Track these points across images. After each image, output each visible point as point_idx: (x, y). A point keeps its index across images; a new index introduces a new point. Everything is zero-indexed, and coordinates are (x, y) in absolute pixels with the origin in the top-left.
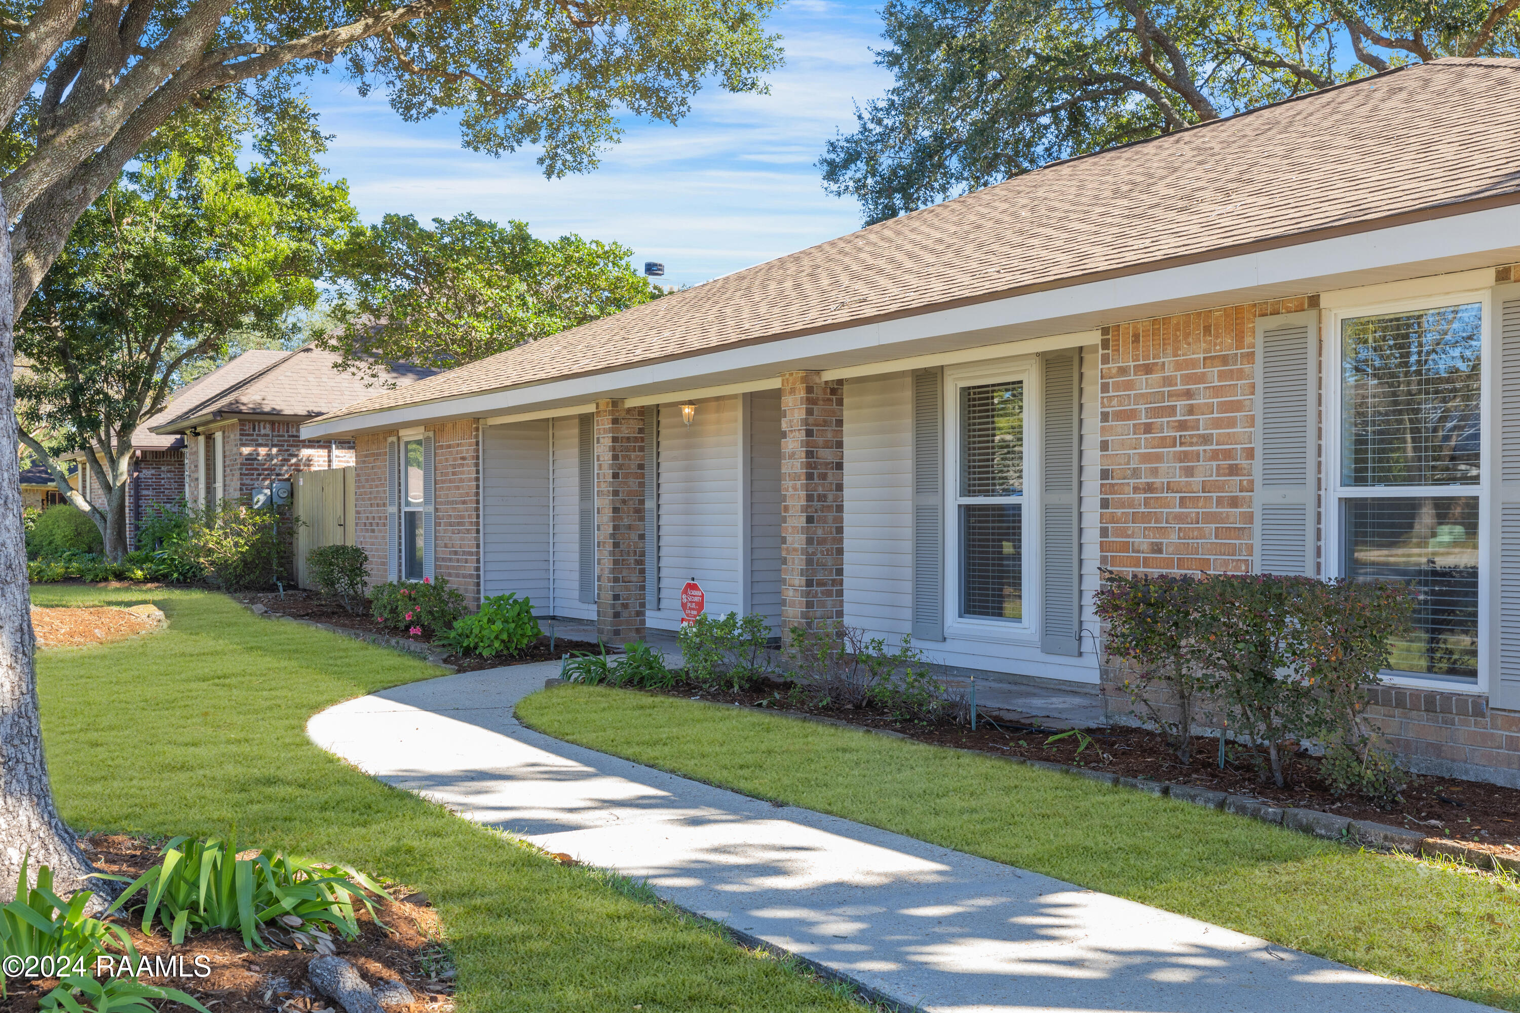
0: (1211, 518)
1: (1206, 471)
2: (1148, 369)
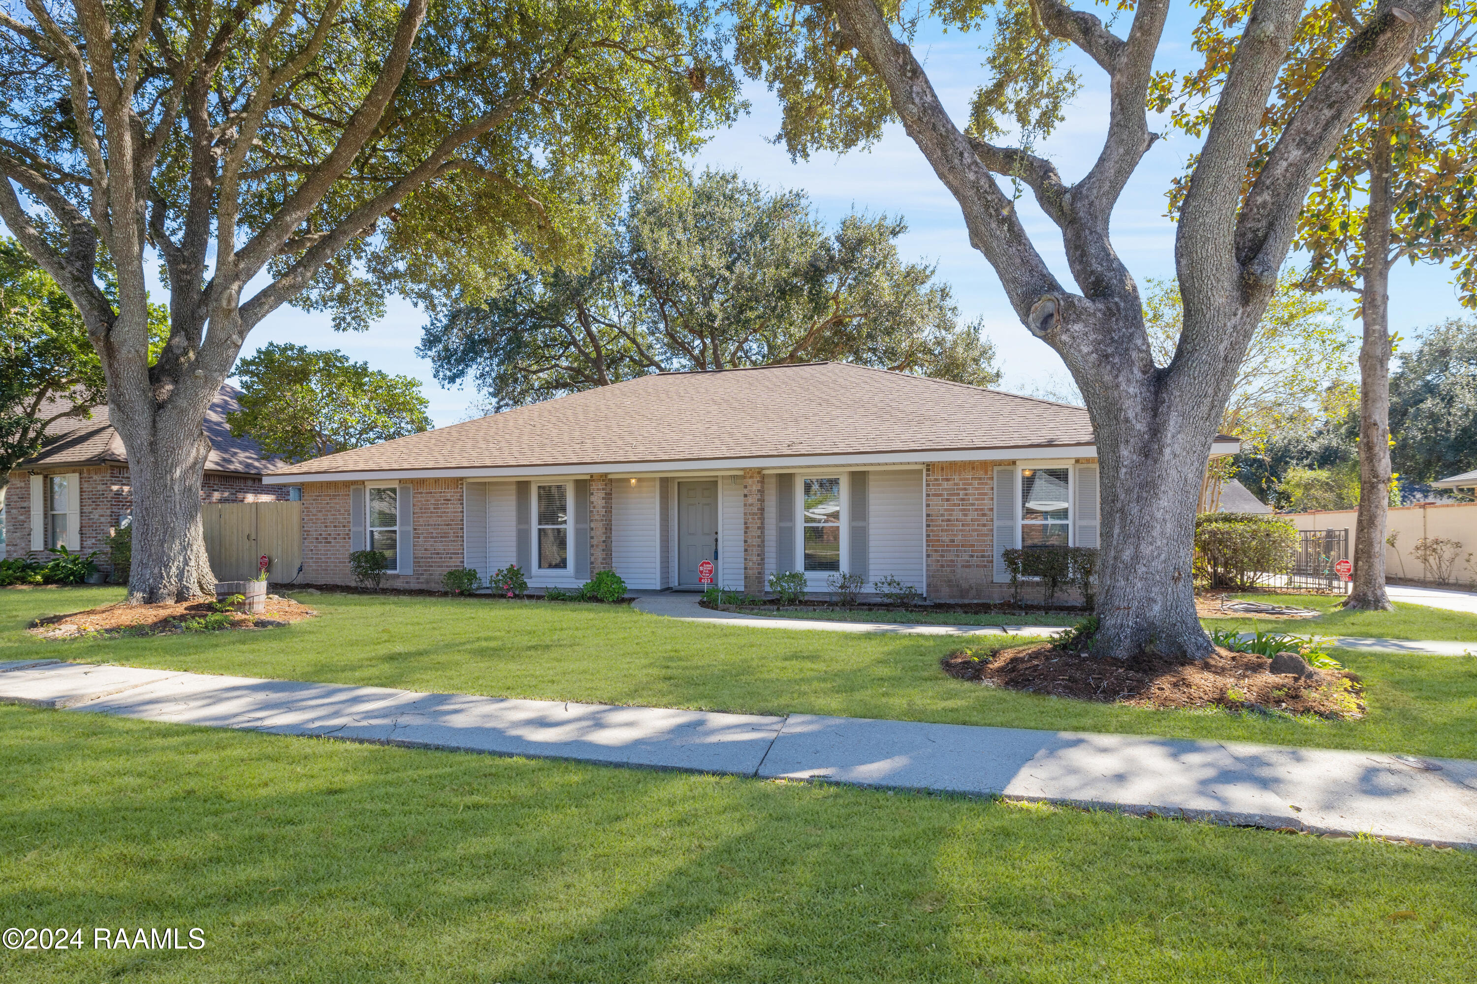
0: (974, 530)
1: (973, 515)
2: (948, 480)
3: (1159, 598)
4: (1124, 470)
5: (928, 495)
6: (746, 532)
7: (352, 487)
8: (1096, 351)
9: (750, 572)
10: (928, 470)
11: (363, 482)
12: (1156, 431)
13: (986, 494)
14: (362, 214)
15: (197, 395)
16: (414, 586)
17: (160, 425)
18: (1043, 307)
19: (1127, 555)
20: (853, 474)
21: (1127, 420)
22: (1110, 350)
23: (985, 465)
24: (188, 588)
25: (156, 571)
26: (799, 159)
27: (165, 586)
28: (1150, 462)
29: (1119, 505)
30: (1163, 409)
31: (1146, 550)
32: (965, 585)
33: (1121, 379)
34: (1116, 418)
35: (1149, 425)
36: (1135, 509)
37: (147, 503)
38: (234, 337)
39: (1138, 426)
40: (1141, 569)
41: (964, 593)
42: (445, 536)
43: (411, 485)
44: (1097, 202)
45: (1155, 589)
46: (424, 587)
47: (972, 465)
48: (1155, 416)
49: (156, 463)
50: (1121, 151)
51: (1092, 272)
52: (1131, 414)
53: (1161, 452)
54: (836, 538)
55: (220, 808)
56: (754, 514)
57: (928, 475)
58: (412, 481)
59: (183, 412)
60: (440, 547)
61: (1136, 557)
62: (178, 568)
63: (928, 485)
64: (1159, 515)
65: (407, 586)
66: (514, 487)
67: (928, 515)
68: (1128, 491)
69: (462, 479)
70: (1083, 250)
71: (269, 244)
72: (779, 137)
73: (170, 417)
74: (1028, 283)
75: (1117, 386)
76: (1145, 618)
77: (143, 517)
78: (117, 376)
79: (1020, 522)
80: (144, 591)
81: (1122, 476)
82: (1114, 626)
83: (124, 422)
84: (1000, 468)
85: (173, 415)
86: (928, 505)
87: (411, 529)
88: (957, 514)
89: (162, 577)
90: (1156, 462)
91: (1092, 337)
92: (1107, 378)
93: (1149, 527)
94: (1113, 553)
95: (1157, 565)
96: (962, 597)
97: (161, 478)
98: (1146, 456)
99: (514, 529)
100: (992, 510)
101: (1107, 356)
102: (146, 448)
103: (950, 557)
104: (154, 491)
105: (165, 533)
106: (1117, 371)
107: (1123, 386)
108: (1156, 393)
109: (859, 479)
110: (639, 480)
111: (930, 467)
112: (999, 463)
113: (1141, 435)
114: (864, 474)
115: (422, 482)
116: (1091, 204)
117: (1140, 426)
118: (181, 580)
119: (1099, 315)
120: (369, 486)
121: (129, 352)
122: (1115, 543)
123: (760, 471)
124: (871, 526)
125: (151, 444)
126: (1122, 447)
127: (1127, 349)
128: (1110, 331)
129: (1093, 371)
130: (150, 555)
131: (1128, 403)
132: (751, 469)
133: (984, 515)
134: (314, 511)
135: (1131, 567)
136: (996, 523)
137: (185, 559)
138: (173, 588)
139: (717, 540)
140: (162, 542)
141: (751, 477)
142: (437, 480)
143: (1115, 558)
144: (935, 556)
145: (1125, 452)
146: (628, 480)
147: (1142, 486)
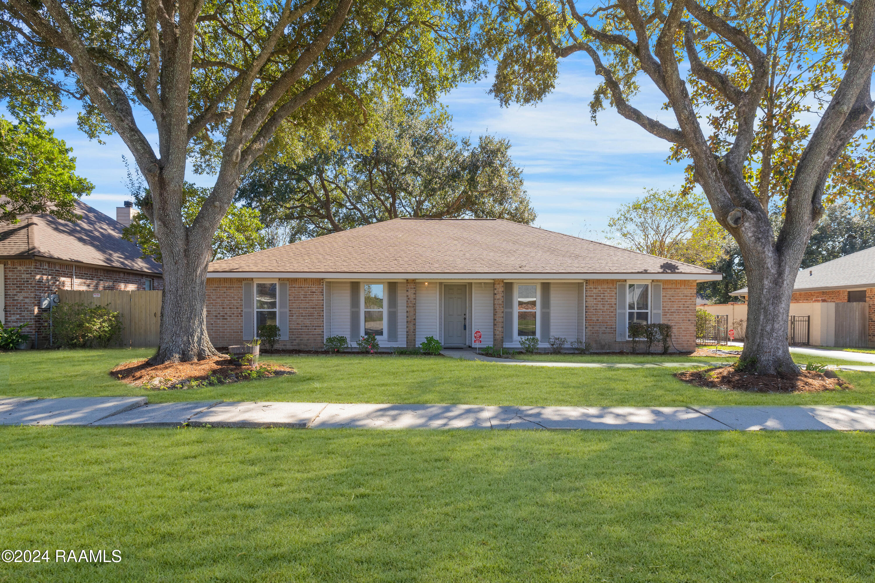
3: (781, 347)
4: (765, 290)
5: (586, 296)
6: (494, 315)
7: (244, 282)
8: (754, 236)
9: (498, 337)
10: (586, 283)
11: (252, 279)
12: (780, 274)
13: (613, 296)
14: (290, 106)
15: (215, 219)
16: (289, 347)
17: (191, 238)
18: (735, 214)
19: (768, 328)
20: (543, 284)
21: (768, 268)
22: (760, 236)
23: (613, 281)
24: (204, 350)
25: (185, 338)
26: (504, 106)
27: (192, 349)
28: (778, 287)
29: (763, 306)
30: (783, 264)
31: (776, 326)
32: (603, 343)
33: (765, 249)
34: (763, 267)
35: (777, 270)
36: (771, 308)
37: (180, 292)
38: (237, 181)
39: (772, 271)
40: (775, 335)
41: (603, 347)
42: (311, 315)
43: (288, 282)
44: (738, 165)
45: (780, 344)
46: (296, 348)
47: (607, 281)
48: (780, 266)
49: (188, 264)
50: (746, 143)
51: (744, 199)
52: (769, 266)
53: (783, 283)
54: (535, 317)
55: (210, 496)
56: (500, 304)
57: (586, 286)
58: (288, 279)
59: (206, 229)
60: (307, 322)
61: (773, 330)
62: (198, 337)
63: (586, 291)
64: (781, 311)
65: (284, 347)
66: (349, 285)
67: (586, 307)
68: (768, 300)
69: (323, 279)
70: (737, 187)
71: (258, 121)
72: (491, 90)
73: (198, 233)
74: (724, 201)
75: (764, 252)
76: (776, 357)
77: (177, 301)
78: (166, 202)
79: (628, 311)
80: (179, 353)
81: (764, 293)
82: (766, 360)
83: (167, 235)
84: (620, 283)
85: (200, 232)
86: (586, 301)
87: (287, 310)
88: (600, 306)
89: (190, 344)
90: (781, 287)
91: (752, 229)
92: (760, 248)
93: (777, 316)
94: (760, 327)
95: (781, 333)
96: (602, 349)
97: (190, 274)
98: (776, 284)
99: (349, 311)
100: (616, 304)
101: (759, 239)
102: (182, 254)
103: (596, 328)
104: (186, 284)
105: (191, 313)
106: (764, 246)
107: (767, 252)
108: (779, 257)
109: (546, 287)
110: (429, 283)
111: (587, 281)
112: (619, 281)
113: (774, 275)
114: (548, 284)
115: (295, 280)
116: (736, 166)
117: (773, 271)
118: (199, 345)
119: (755, 219)
120: (256, 282)
121: (175, 186)
122: (761, 323)
123: (502, 280)
124: (552, 312)
125: (185, 251)
126: (765, 279)
127: (767, 236)
128: (759, 227)
129: (752, 245)
130: (181, 328)
131: (768, 260)
132: (498, 279)
133: (612, 307)
134: (214, 297)
135: (770, 334)
136: (618, 311)
137: (201, 330)
138: (195, 351)
139: (465, 319)
140: (189, 319)
141: (499, 284)
142: (305, 280)
143: (762, 330)
144: (590, 328)
145: (766, 282)
146: (424, 283)
147: (774, 298)
